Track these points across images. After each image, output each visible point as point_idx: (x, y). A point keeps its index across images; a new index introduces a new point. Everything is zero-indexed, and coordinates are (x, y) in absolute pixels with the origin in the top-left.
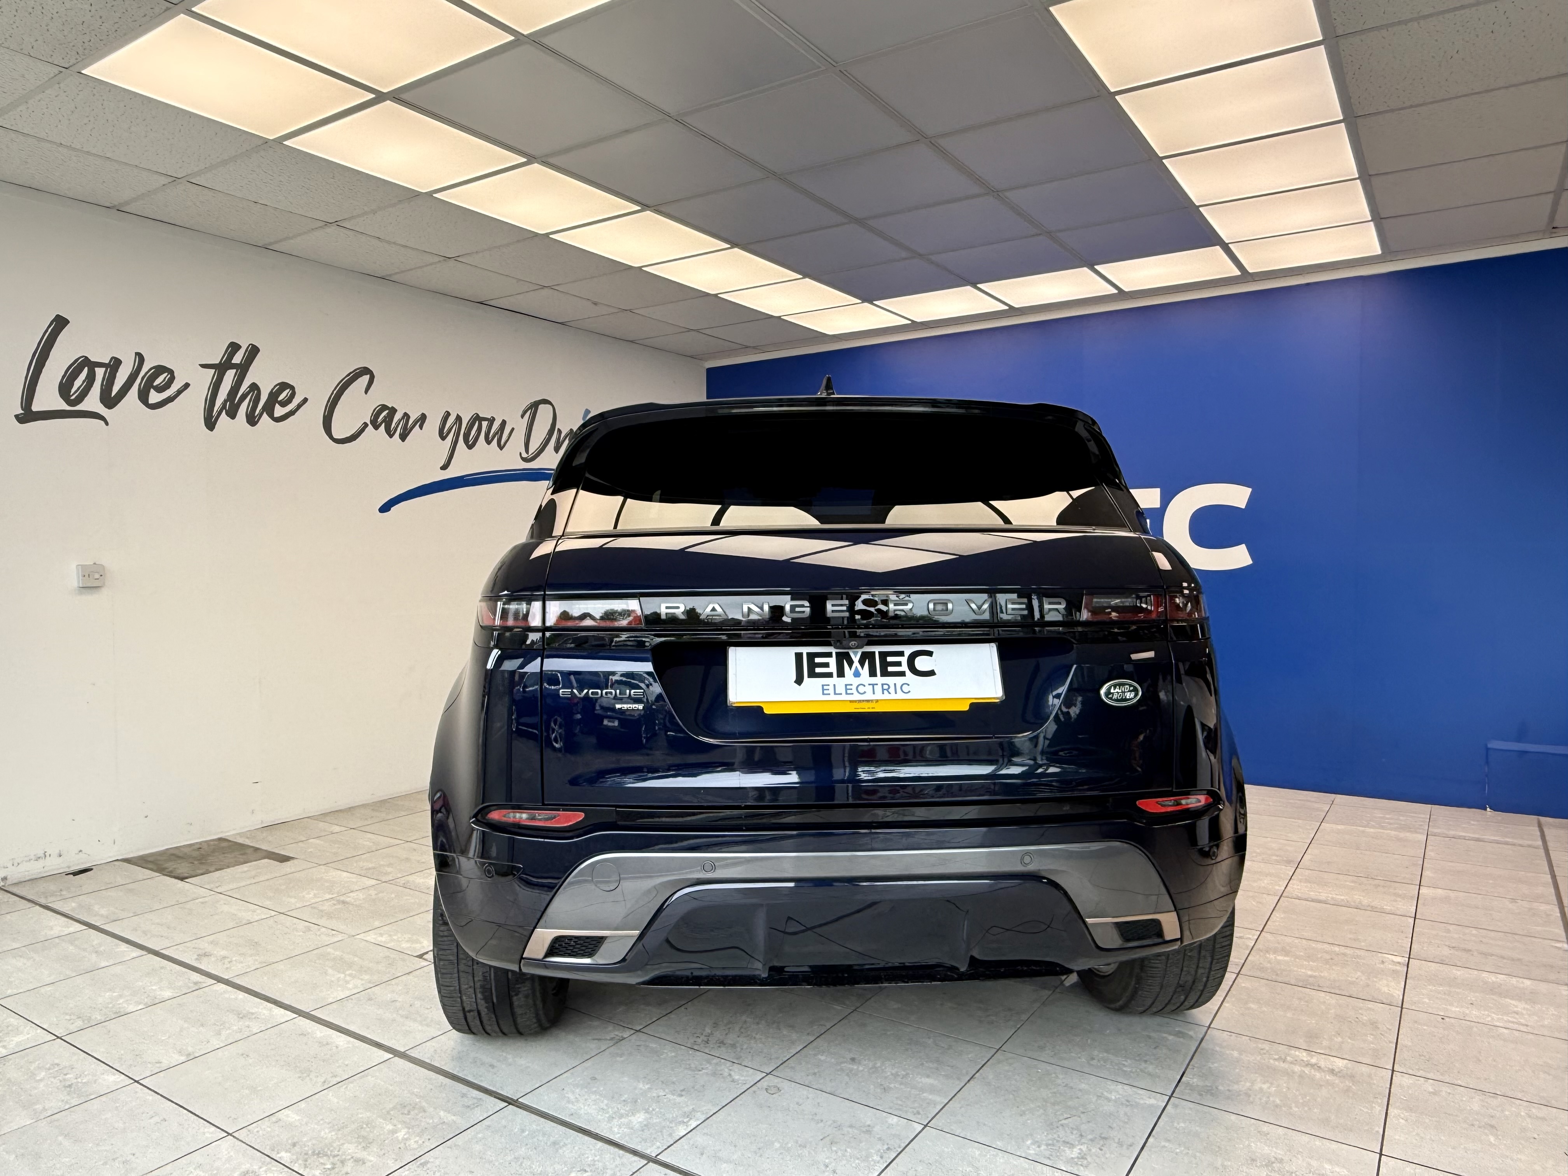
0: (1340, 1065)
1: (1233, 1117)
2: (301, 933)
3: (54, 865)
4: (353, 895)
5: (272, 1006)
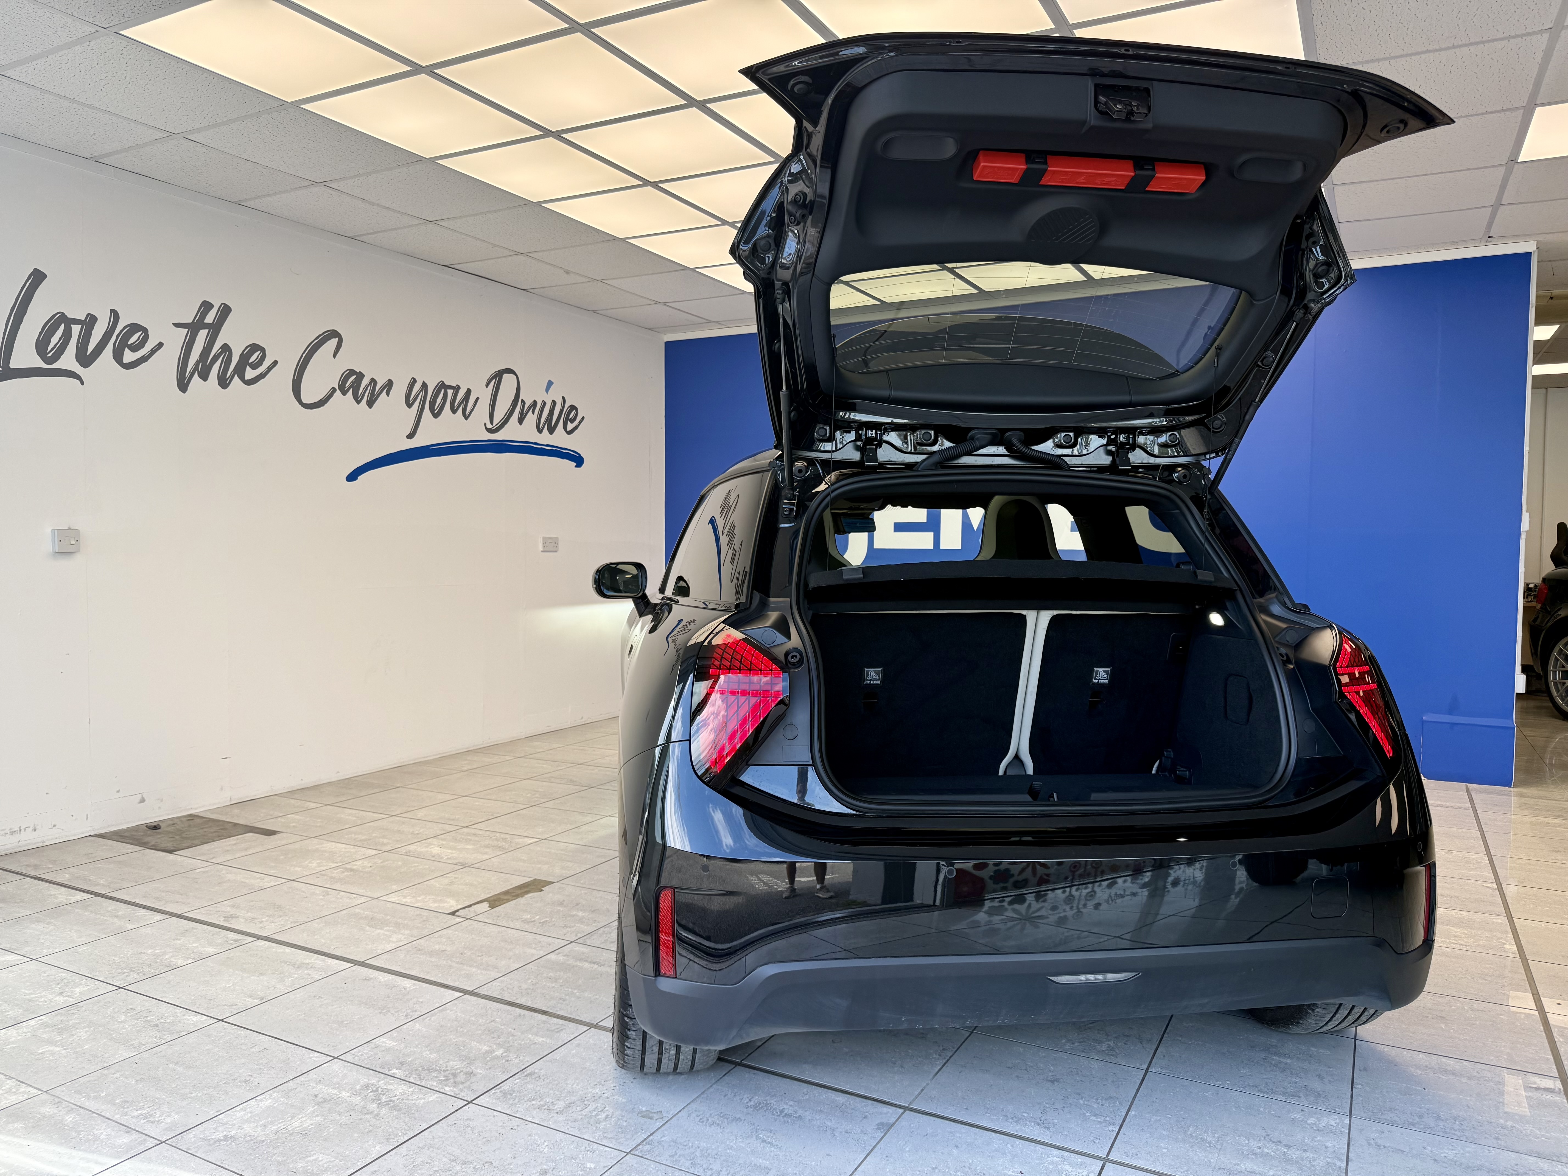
2: (321, 897)
3: (29, 839)
4: (358, 863)
5: (324, 957)
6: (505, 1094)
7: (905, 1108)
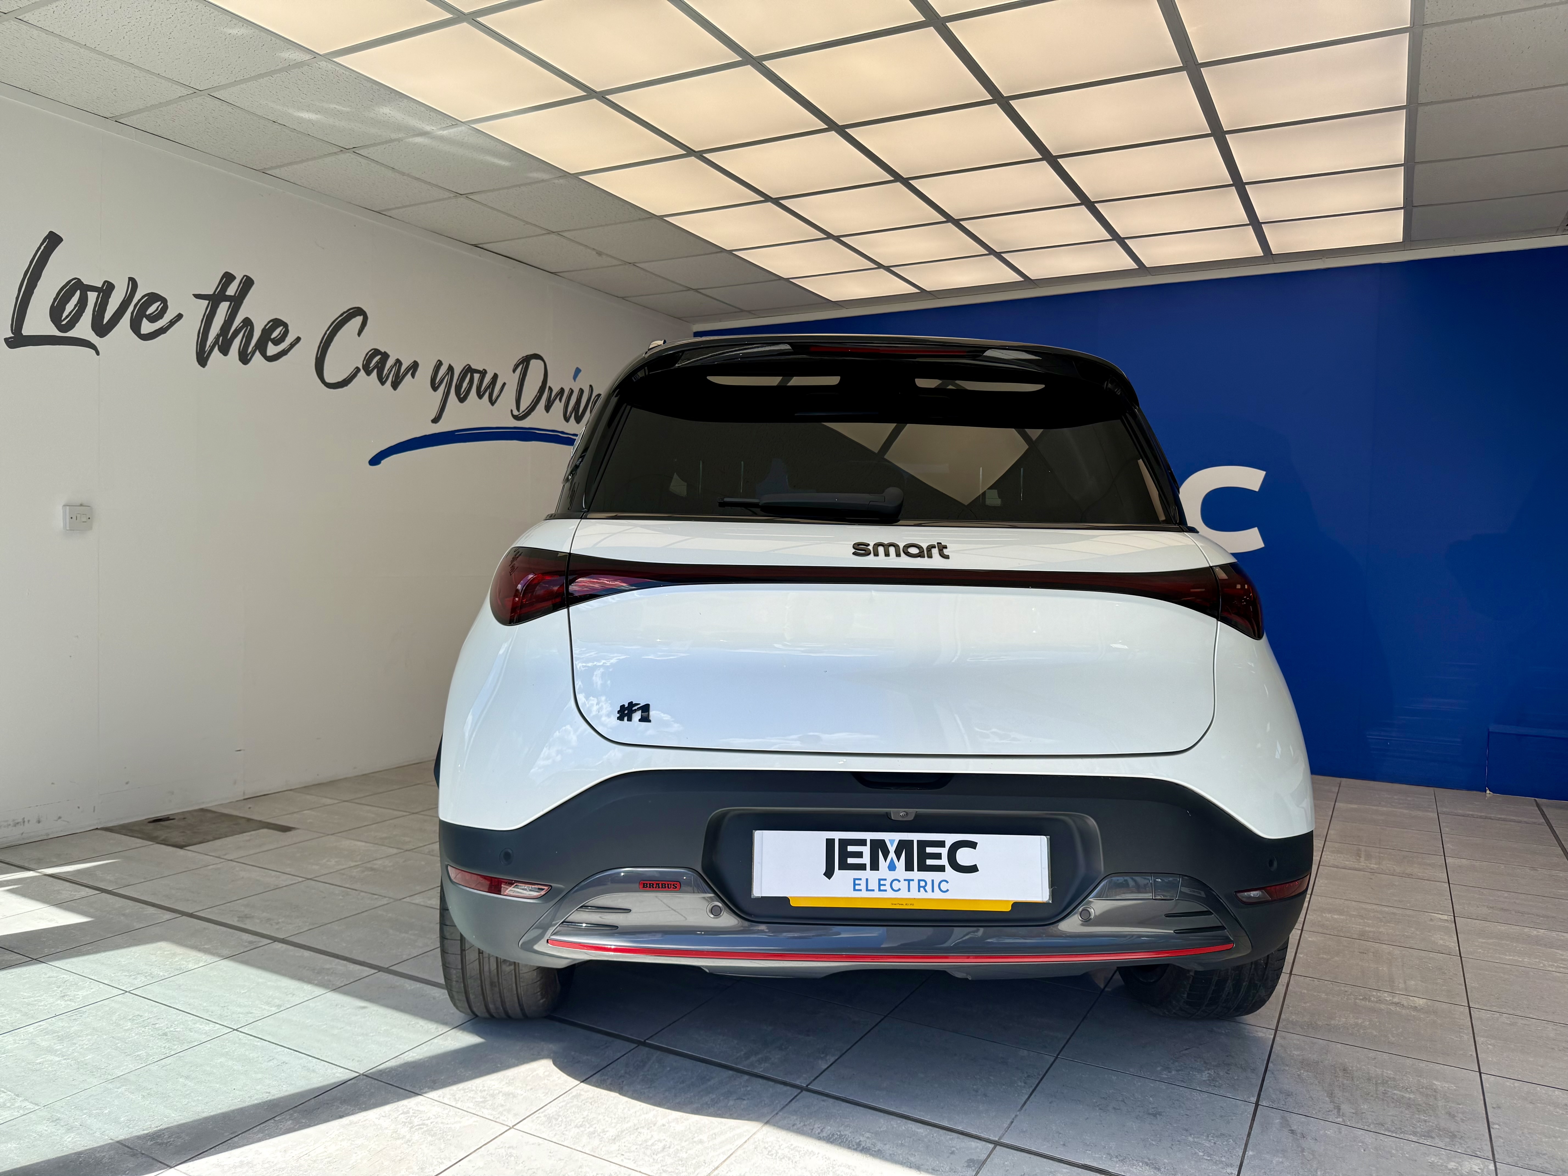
0: (1421, 1003)
1: (1339, 1046)
2: (341, 897)
3: (32, 830)
4: (379, 862)
5: (345, 962)
6: (549, 1119)
7: (996, 1144)
